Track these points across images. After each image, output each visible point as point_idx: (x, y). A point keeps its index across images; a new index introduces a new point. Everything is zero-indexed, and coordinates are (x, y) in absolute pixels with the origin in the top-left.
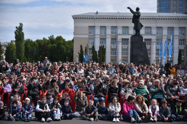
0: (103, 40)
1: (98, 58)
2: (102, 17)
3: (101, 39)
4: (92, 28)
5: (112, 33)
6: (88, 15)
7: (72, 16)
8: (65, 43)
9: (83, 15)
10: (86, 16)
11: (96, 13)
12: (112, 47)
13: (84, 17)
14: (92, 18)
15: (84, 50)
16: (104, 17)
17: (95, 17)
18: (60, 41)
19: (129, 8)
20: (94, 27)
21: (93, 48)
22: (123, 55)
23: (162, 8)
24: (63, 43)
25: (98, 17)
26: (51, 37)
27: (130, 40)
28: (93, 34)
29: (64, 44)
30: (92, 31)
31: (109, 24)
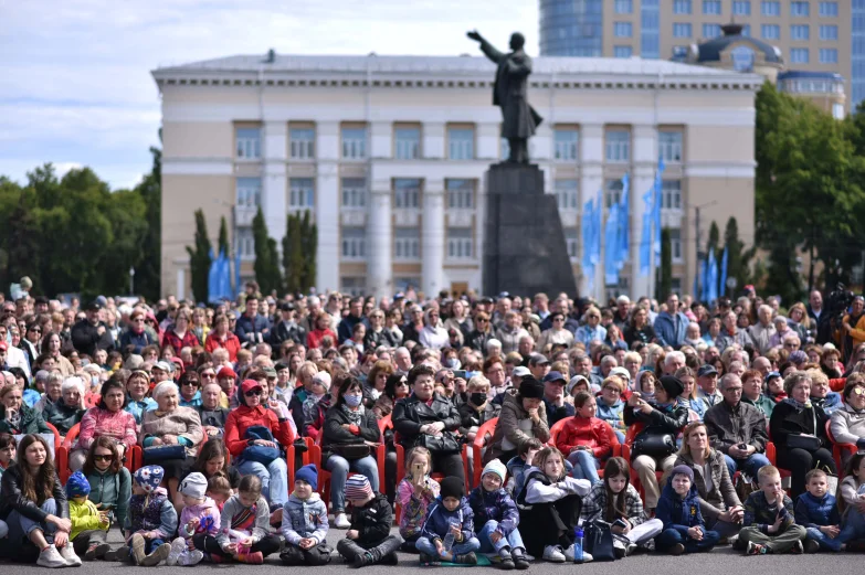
0: (303, 185)
1: (282, 270)
2: (296, 78)
3: (293, 181)
4: (250, 128)
5: (345, 154)
6: (231, 67)
7: (154, 73)
8: (107, 202)
9: (208, 66)
10: (220, 71)
11: (266, 58)
12: (347, 220)
13: (210, 78)
14: (248, 83)
15: (213, 234)
16: (308, 78)
17: (262, 77)
18: (84, 195)
19: (474, 36)
20: (259, 123)
21: (259, 224)
22: (399, 254)
23: (562, 33)
24: (98, 201)
25: (276, 78)
26: (39, 172)
27: (482, 188)
28: (253, 159)
29: (102, 208)
30: (248, 144)
31: (328, 110)
